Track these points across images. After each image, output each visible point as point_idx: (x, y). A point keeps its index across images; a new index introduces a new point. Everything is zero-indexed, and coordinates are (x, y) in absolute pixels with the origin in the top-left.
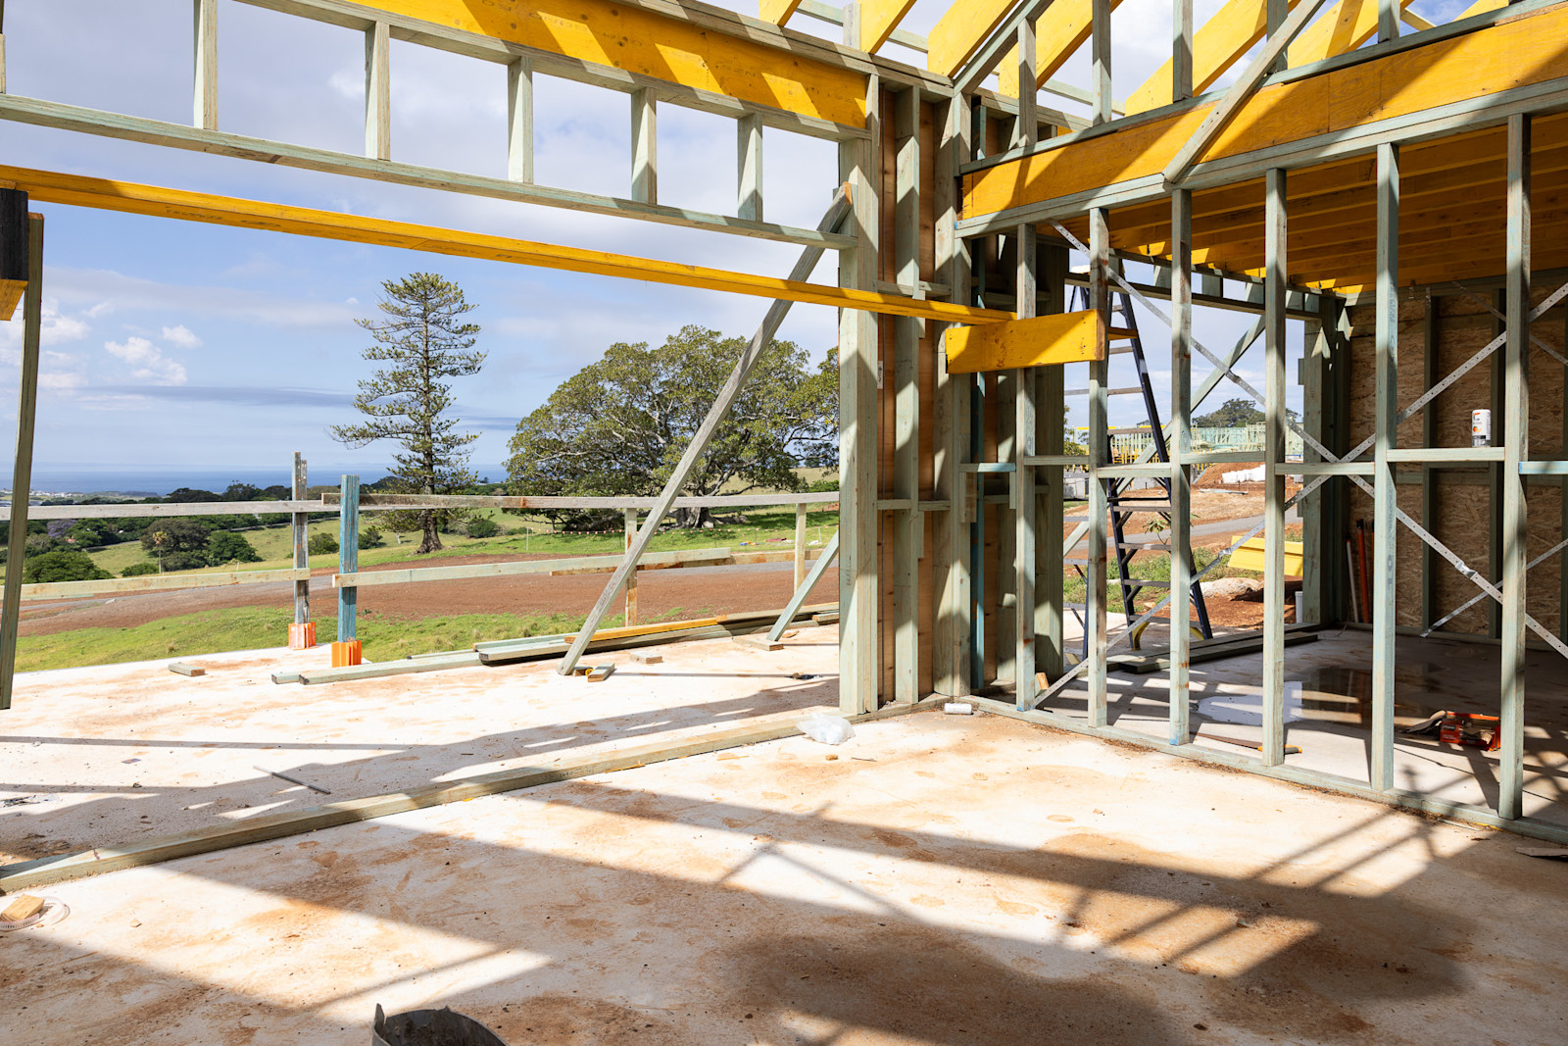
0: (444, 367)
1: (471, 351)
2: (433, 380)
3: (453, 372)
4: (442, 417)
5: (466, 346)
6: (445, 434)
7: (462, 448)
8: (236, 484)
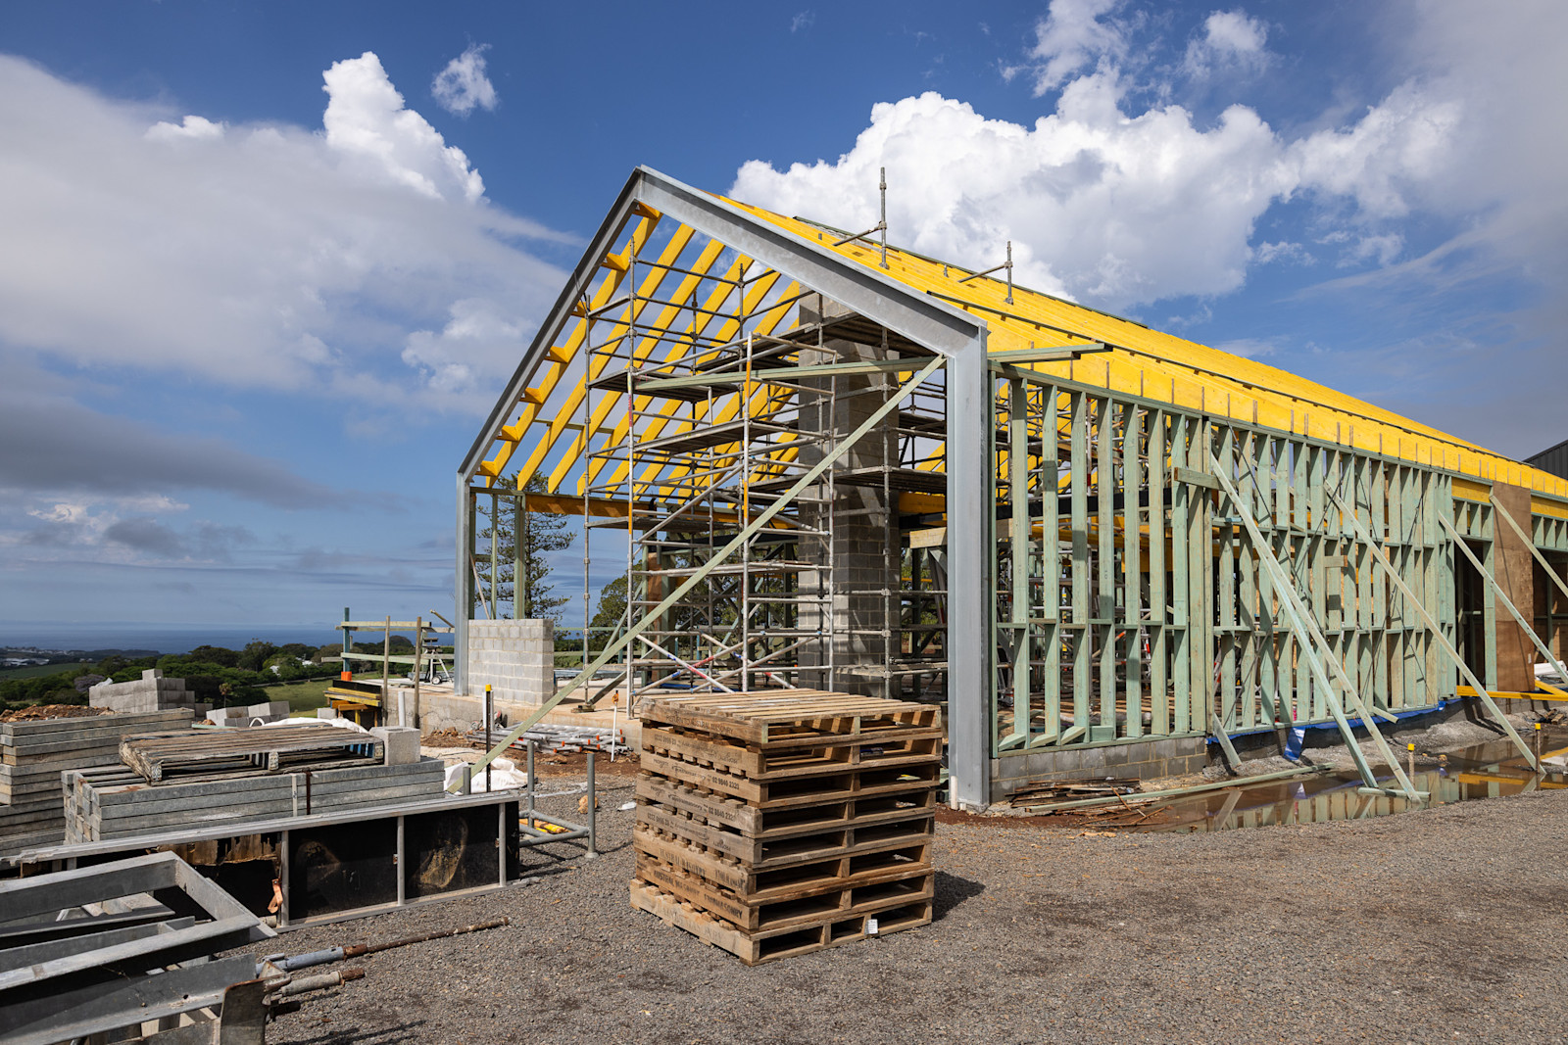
0: (539, 545)
1: (563, 531)
2: (533, 555)
3: (546, 548)
4: (541, 583)
5: (559, 528)
6: (543, 597)
7: (555, 609)
8: (256, 641)
